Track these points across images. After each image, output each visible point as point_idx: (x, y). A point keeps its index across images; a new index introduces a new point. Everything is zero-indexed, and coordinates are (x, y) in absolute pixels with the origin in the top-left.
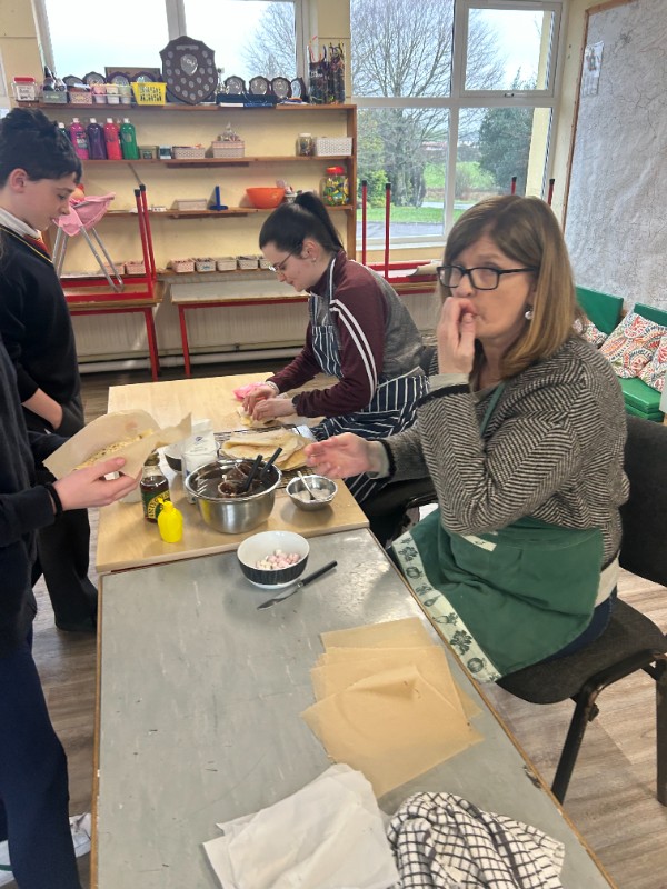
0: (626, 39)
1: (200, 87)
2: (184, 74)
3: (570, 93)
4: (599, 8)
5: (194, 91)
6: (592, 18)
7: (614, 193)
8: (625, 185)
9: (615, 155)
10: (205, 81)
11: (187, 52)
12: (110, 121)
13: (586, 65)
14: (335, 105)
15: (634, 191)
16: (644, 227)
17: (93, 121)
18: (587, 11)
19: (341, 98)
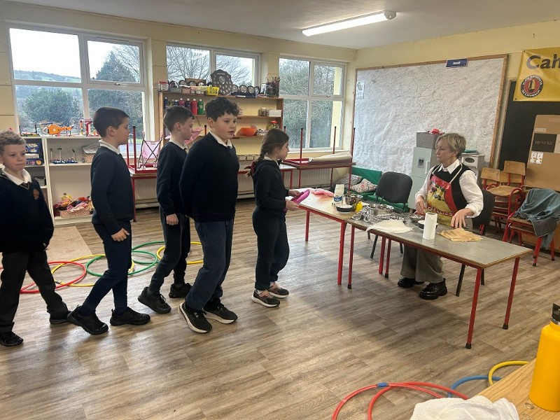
0: (374, 81)
1: (226, 89)
2: (221, 84)
3: (350, 97)
4: (362, 69)
5: (225, 90)
6: (359, 73)
7: (374, 133)
8: (379, 130)
9: (373, 120)
10: (228, 86)
11: (221, 75)
12: (194, 100)
13: (357, 88)
14: (276, 98)
15: (382, 133)
16: (388, 145)
17: (188, 100)
18: (357, 70)
19: (278, 96)
